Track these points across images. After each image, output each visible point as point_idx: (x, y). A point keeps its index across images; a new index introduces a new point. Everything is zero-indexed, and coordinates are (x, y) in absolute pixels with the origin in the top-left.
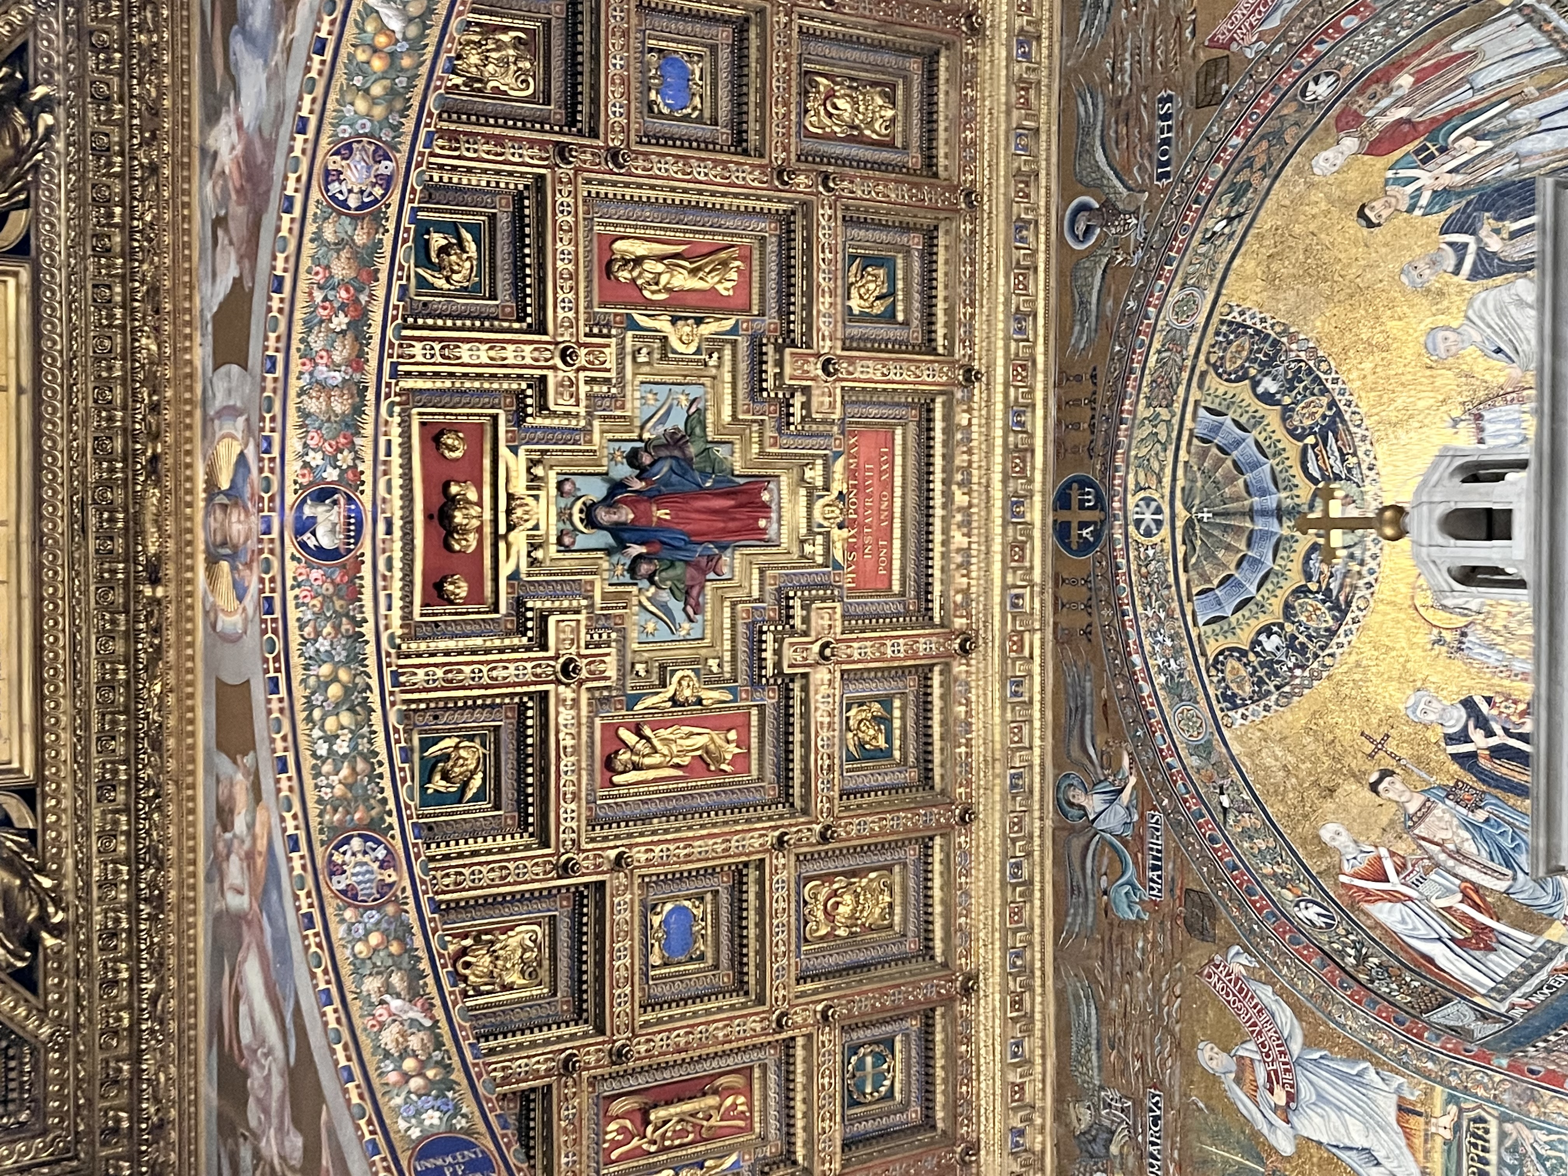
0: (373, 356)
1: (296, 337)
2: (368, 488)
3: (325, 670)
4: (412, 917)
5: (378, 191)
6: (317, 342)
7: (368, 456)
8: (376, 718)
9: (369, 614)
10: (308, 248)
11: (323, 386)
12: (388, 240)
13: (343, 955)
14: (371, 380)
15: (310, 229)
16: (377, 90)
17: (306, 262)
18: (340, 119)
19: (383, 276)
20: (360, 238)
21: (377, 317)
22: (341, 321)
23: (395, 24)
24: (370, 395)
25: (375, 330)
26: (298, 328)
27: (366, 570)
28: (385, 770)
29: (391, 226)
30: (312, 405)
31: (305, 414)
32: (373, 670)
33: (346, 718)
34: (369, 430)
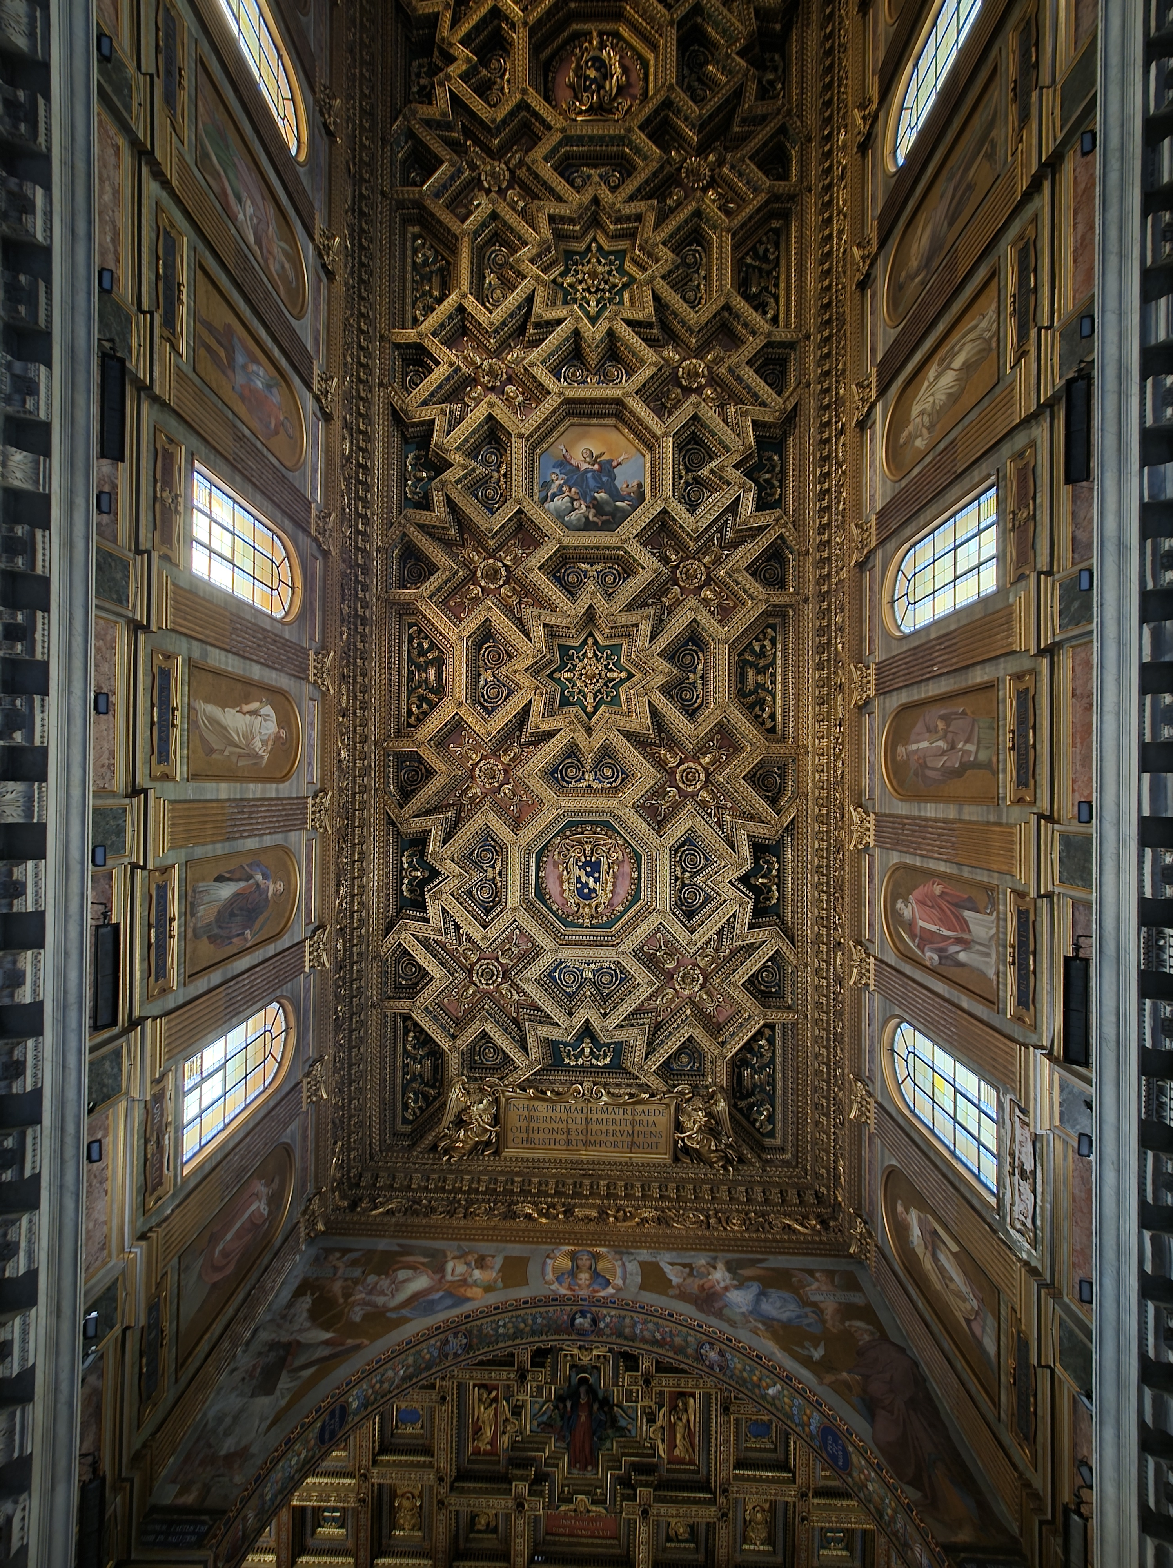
0: (645, 1347)
1: (652, 1318)
2: (596, 1339)
3: (530, 1322)
4: (433, 1370)
5: (707, 1363)
6: (650, 1326)
7: (609, 1340)
8: (510, 1343)
9: (550, 1338)
10: (685, 1330)
11: (634, 1325)
12: (689, 1362)
13: (424, 1345)
14: (637, 1344)
15: (692, 1332)
16: (745, 1374)
17: (680, 1327)
18: (734, 1356)
19: (675, 1357)
20: (690, 1351)
21: (660, 1351)
22: (658, 1336)
23: (771, 1391)
24: (631, 1343)
25: (655, 1349)
26: (656, 1319)
27: (566, 1337)
28: (491, 1349)
29: (695, 1364)
30: (627, 1320)
31: (624, 1317)
32: (529, 1340)
33: (511, 1331)
34: (618, 1341)
